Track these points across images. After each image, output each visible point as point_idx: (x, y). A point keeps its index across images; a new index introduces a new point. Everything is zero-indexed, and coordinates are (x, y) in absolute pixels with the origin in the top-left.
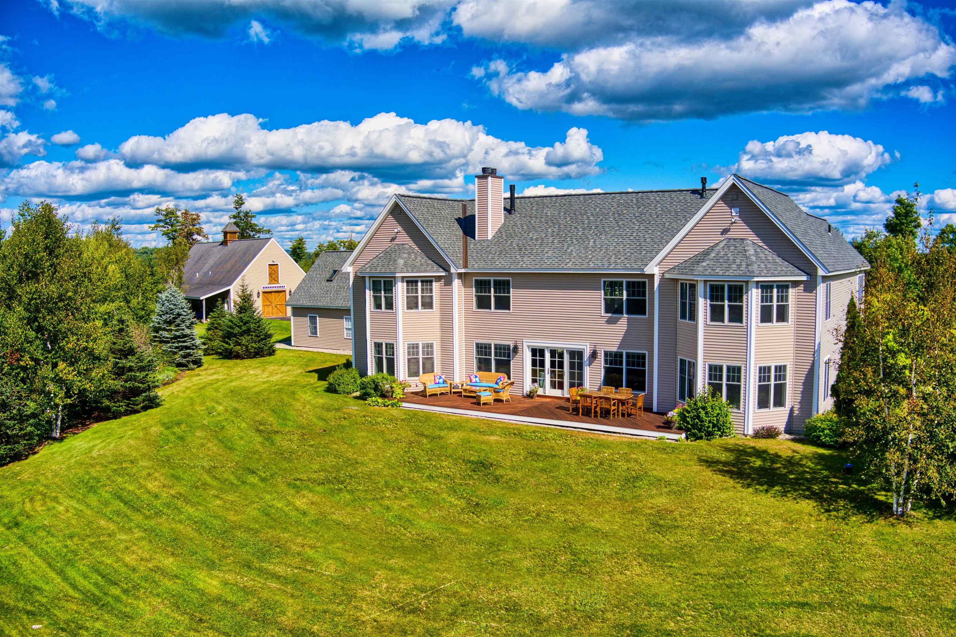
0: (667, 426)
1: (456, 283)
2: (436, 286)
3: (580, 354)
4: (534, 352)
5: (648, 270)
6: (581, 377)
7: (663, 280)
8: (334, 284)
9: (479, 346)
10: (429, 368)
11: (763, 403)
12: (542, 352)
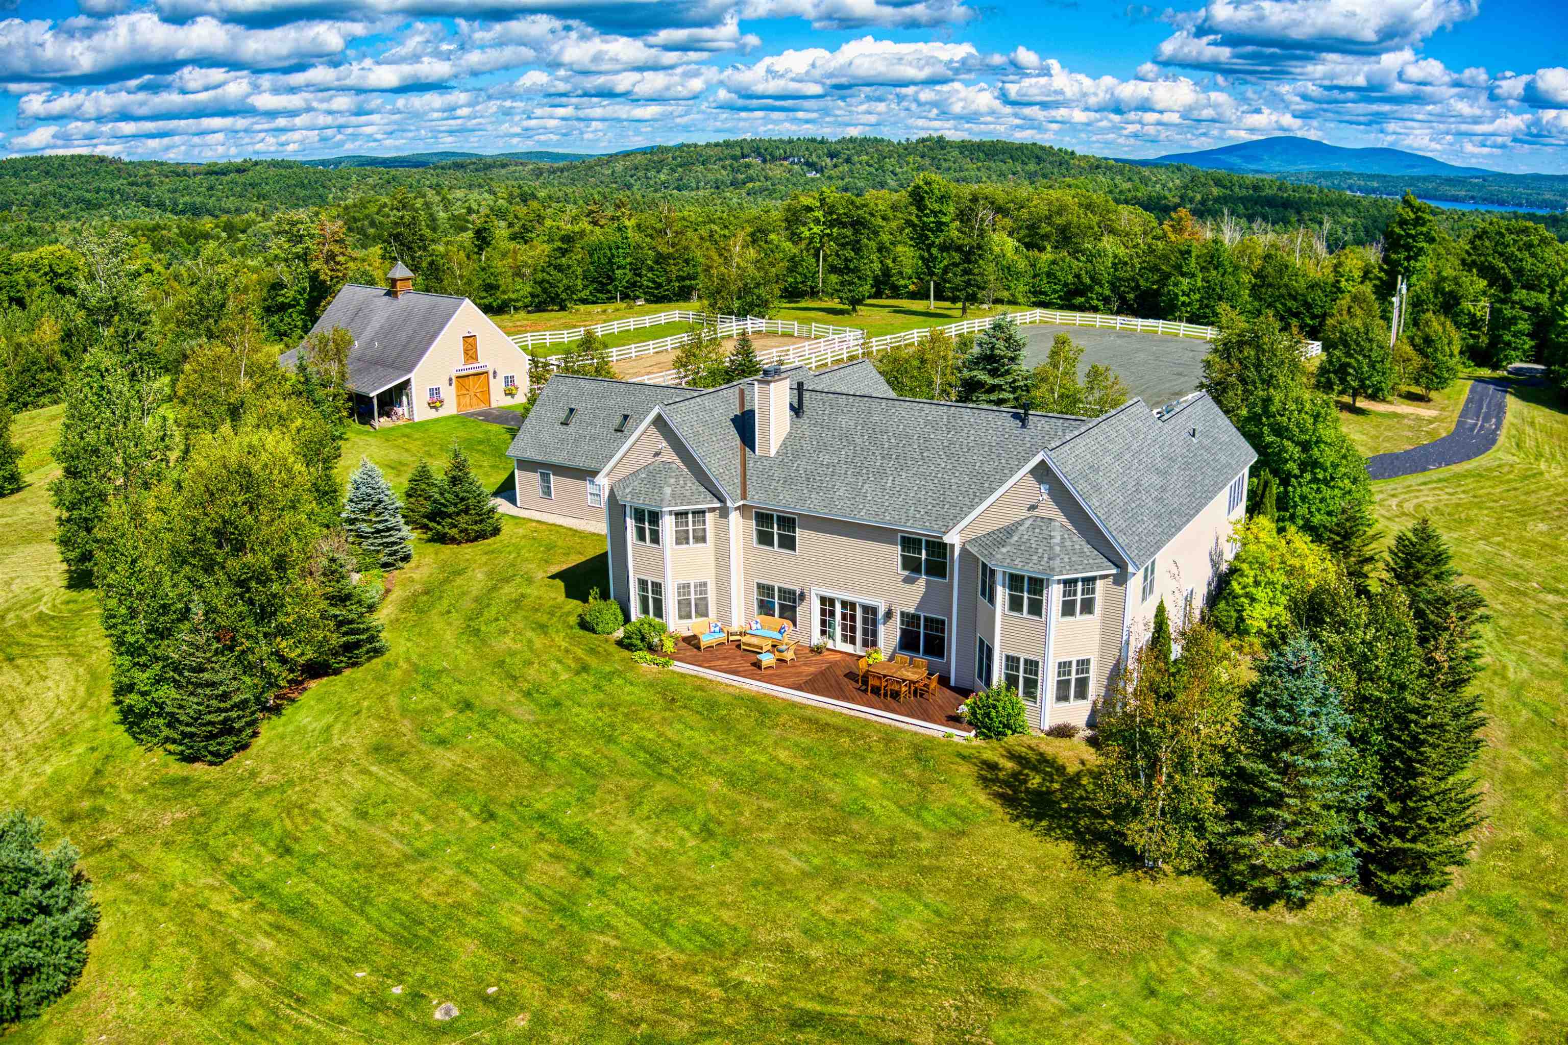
0: (954, 720)
1: (735, 517)
2: (709, 516)
3: (874, 610)
4: (823, 600)
5: (947, 539)
6: (875, 634)
7: (964, 550)
8: (571, 429)
9: (760, 586)
10: (703, 612)
11: (1062, 696)
12: (832, 602)
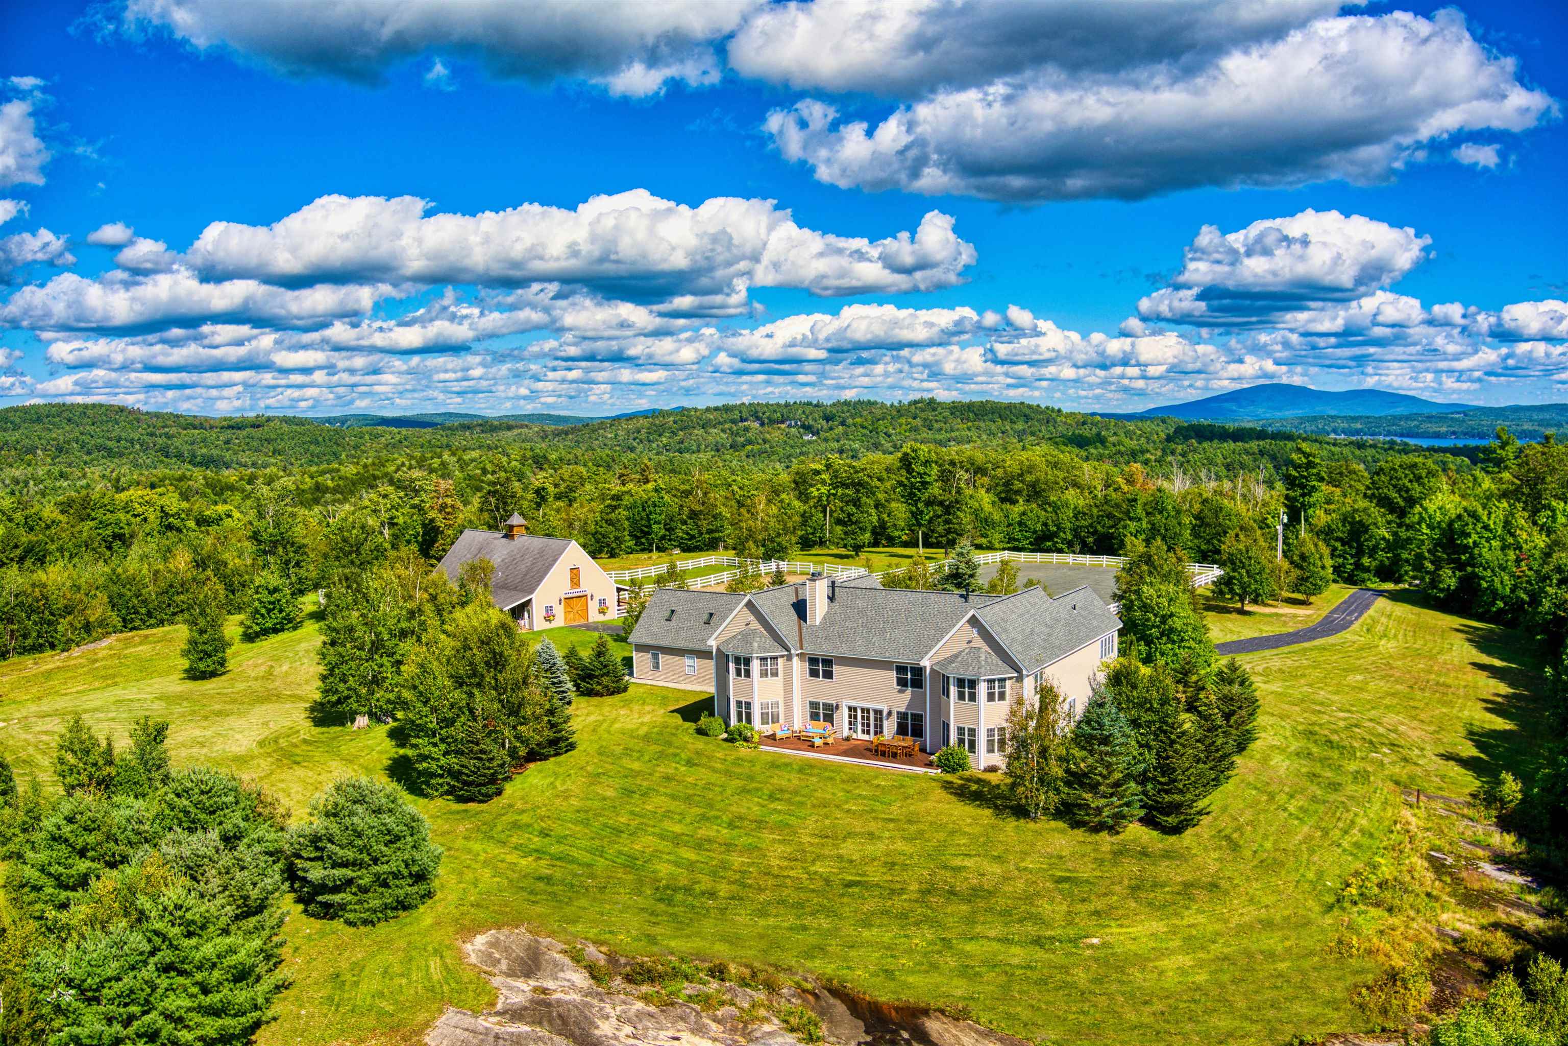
0: (930, 765)
1: (795, 660)
2: (780, 661)
3: (881, 712)
4: (850, 709)
5: (922, 664)
6: (881, 727)
7: (932, 670)
8: (673, 623)
9: (811, 703)
10: (776, 720)
11: (991, 750)
12: (855, 709)
